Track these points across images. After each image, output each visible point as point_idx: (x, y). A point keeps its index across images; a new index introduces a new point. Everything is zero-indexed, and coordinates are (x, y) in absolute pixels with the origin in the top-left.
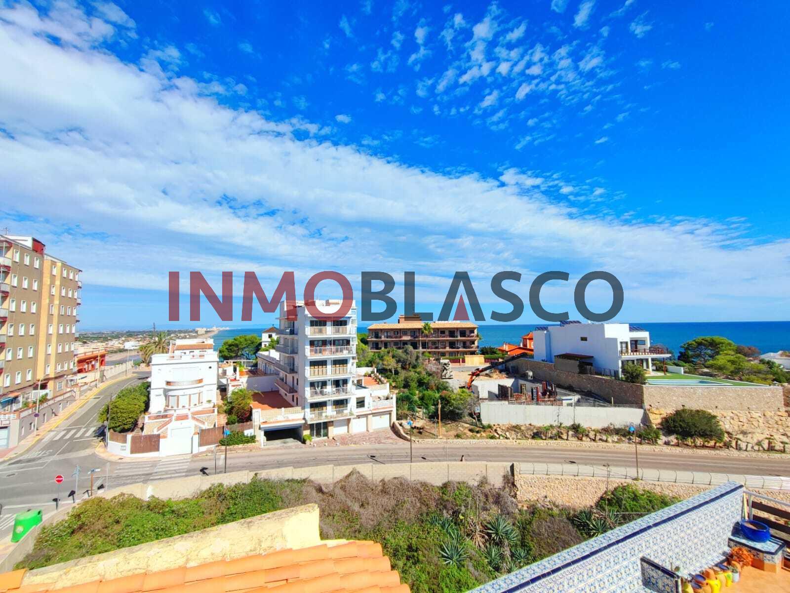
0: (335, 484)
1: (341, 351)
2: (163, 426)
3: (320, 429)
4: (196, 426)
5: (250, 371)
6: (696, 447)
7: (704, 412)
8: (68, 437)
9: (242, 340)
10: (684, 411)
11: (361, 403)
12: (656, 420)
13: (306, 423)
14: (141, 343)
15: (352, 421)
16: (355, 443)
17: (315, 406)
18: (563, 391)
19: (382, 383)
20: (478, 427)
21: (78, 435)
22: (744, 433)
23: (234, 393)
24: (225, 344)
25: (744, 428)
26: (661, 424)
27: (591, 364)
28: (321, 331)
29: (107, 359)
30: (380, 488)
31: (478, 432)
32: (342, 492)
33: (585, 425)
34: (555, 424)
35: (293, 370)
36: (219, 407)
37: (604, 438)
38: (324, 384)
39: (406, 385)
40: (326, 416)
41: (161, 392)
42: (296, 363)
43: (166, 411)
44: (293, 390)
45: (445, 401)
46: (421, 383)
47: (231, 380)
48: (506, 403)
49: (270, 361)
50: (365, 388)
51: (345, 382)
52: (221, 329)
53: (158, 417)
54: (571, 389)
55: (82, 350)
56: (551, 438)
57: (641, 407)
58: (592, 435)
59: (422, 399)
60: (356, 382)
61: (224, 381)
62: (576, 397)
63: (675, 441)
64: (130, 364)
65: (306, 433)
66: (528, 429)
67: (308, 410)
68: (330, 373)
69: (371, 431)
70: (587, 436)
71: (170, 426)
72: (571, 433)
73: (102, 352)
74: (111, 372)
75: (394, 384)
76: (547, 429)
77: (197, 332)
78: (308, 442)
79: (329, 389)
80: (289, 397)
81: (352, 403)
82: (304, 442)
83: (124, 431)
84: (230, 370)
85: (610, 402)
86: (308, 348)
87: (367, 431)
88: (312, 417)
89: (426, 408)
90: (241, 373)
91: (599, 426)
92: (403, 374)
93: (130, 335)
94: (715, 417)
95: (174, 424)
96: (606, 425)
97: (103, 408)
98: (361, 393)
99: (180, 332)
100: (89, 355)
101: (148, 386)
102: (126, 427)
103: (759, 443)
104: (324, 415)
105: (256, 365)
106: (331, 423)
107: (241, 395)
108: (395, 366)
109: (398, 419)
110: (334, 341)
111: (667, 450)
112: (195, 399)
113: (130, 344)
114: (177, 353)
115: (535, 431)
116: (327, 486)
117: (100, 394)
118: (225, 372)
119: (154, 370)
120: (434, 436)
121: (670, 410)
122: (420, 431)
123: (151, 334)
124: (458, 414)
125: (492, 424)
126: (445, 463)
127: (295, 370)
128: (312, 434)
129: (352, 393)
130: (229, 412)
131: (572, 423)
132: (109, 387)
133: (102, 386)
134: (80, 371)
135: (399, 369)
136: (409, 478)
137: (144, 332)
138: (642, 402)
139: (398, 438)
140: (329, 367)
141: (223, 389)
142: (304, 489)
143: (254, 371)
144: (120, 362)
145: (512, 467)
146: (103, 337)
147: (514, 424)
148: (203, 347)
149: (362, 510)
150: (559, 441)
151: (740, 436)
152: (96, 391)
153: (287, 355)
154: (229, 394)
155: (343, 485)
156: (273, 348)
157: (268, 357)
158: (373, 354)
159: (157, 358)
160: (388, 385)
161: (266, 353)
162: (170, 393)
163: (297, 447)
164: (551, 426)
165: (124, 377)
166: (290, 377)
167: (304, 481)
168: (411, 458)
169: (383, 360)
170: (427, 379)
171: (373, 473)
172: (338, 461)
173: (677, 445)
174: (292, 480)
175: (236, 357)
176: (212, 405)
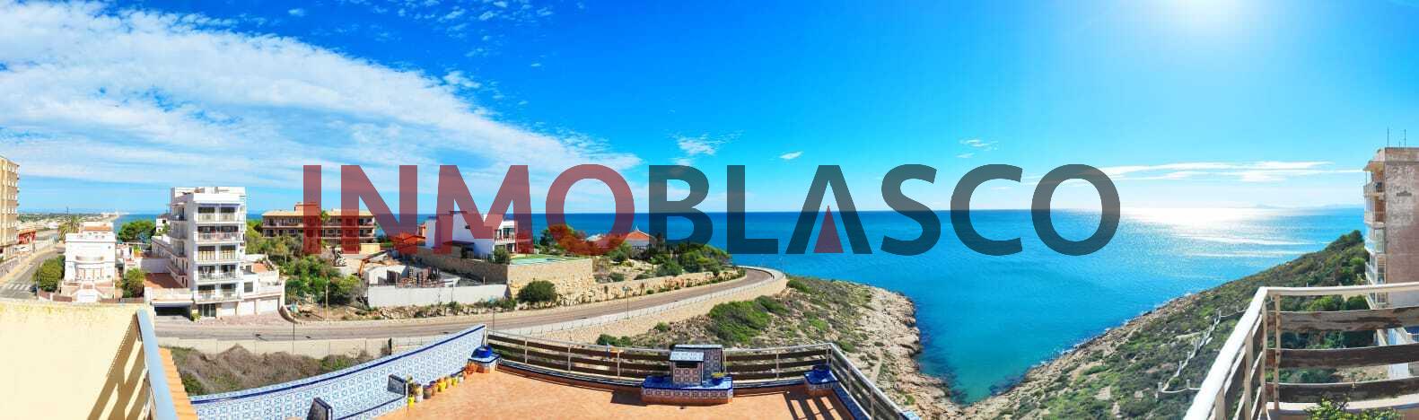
0: (218, 356)
1: (229, 237)
2: (74, 291)
3: (208, 309)
4: (98, 296)
5: (146, 254)
6: (540, 308)
7: (547, 282)
8: (15, 288)
9: (138, 224)
10: (534, 283)
11: (248, 287)
12: (515, 292)
13: (194, 303)
14: (59, 224)
15: (240, 303)
16: (242, 324)
17: (202, 288)
18: (447, 275)
19: (273, 269)
20: (365, 309)
21: (21, 288)
22: (569, 294)
23: (129, 272)
24: (124, 227)
25: (571, 290)
26: (519, 294)
27: (472, 250)
28: (208, 218)
29: (37, 235)
30: (263, 360)
31: (363, 315)
32: (224, 361)
33: (460, 302)
34: (435, 304)
35: (182, 254)
36: (118, 282)
37: (475, 311)
38: (212, 268)
39: (298, 272)
40: (214, 299)
41: (72, 264)
42: (185, 248)
43: (76, 280)
44: (182, 273)
45: (334, 287)
46: (312, 270)
47: (127, 260)
48: (393, 287)
49: (162, 245)
50: (254, 273)
51: (233, 267)
52: (123, 214)
53: (70, 284)
54: (454, 272)
55: (22, 227)
56: (431, 316)
57: (505, 283)
58: (465, 310)
59: (311, 285)
60: (245, 268)
61: (121, 260)
62: (456, 279)
63: (526, 306)
64: (52, 240)
65: (195, 312)
66: (412, 309)
67: (196, 292)
68: (218, 258)
69: (259, 314)
70: (462, 311)
71: (79, 292)
72: (448, 310)
73: (33, 229)
74: (40, 245)
75: (285, 271)
76: (428, 308)
77: (102, 216)
78: (196, 320)
79: (218, 273)
80: (179, 280)
81: (240, 288)
82: (192, 319)
83: (48, 290)
84: (126, 251)
85: (482, 281)
86: (196, 233)
87: (256, 313)
88: (200, 298)
89: (316, 294)
90: (136, 255)
91: (472, 301)
92: (295, 261)
93: (52, 216)
94: (553, 285)
95: (82, 292)
96: (477, 301)
97: (34, 272)
98: (249, 278)
99: (89, 215)
100: (25, 231)
101: (64, 259)
102: (50, 288)
103: (577, 300)
104: (212, 296)
105: (150, 248)
106: (219, 305)
107: (134, 273)
108: (288, 253)
109: (286, 304)
110: (222, 227)
111: (521, 314)
112: (97, 274)
113: (53, 224)
114: (85, 233)
115: (417, 311)
116: (210, 355)
117: (33, 261)
118: (122, 253)
119: (67, 246)
120: (321, 318)
121: (524, 284)
122: (308, 315)
123: (66, 216)
124: (345, 299)
125: (378, 306)
126: (328, 341)
127: (185, 253)
128: (200, 314)
129: (240, 278)
130: (125, 287)
131: (450, 301)
132: (38, 257)
133: (34, 255)
134: (20, 243)
135: (292, 257)
136: (291, 353)
137: (60, 215)
138: (506, 279)
139: (284, 320)
140: (217, 252)
141: (120, 267)
142: (189, 356)
143: (148, 254)
144: (44, 239)
145: (390, 342)
146: (34, 218)
147: (399, 306)
148: (104, 230)
149: (243, 376)
150: (438, 317)
151: (567, 297)
152: (30, 259)
153: (177, 240)
154: (125, 273)
155: (227, 356)
156: (166, 232)
157: (161, 241)
158: (265, 241)
159: (70, 236)
160: (278, 271)
161: (159, 238)
162: (79, 266)
163: (185, 323)
164: (432, 306)
165: (47, 251)
166: (180, 260)
167: (189, 350)
168: (293, 337)
169: (275, 247)
170: (318, 266)
171: (256, 348)
172: (222, 337)
173: (528, 309)
174: (179, 348)
175: (133, 239)
176: (110, 280)
